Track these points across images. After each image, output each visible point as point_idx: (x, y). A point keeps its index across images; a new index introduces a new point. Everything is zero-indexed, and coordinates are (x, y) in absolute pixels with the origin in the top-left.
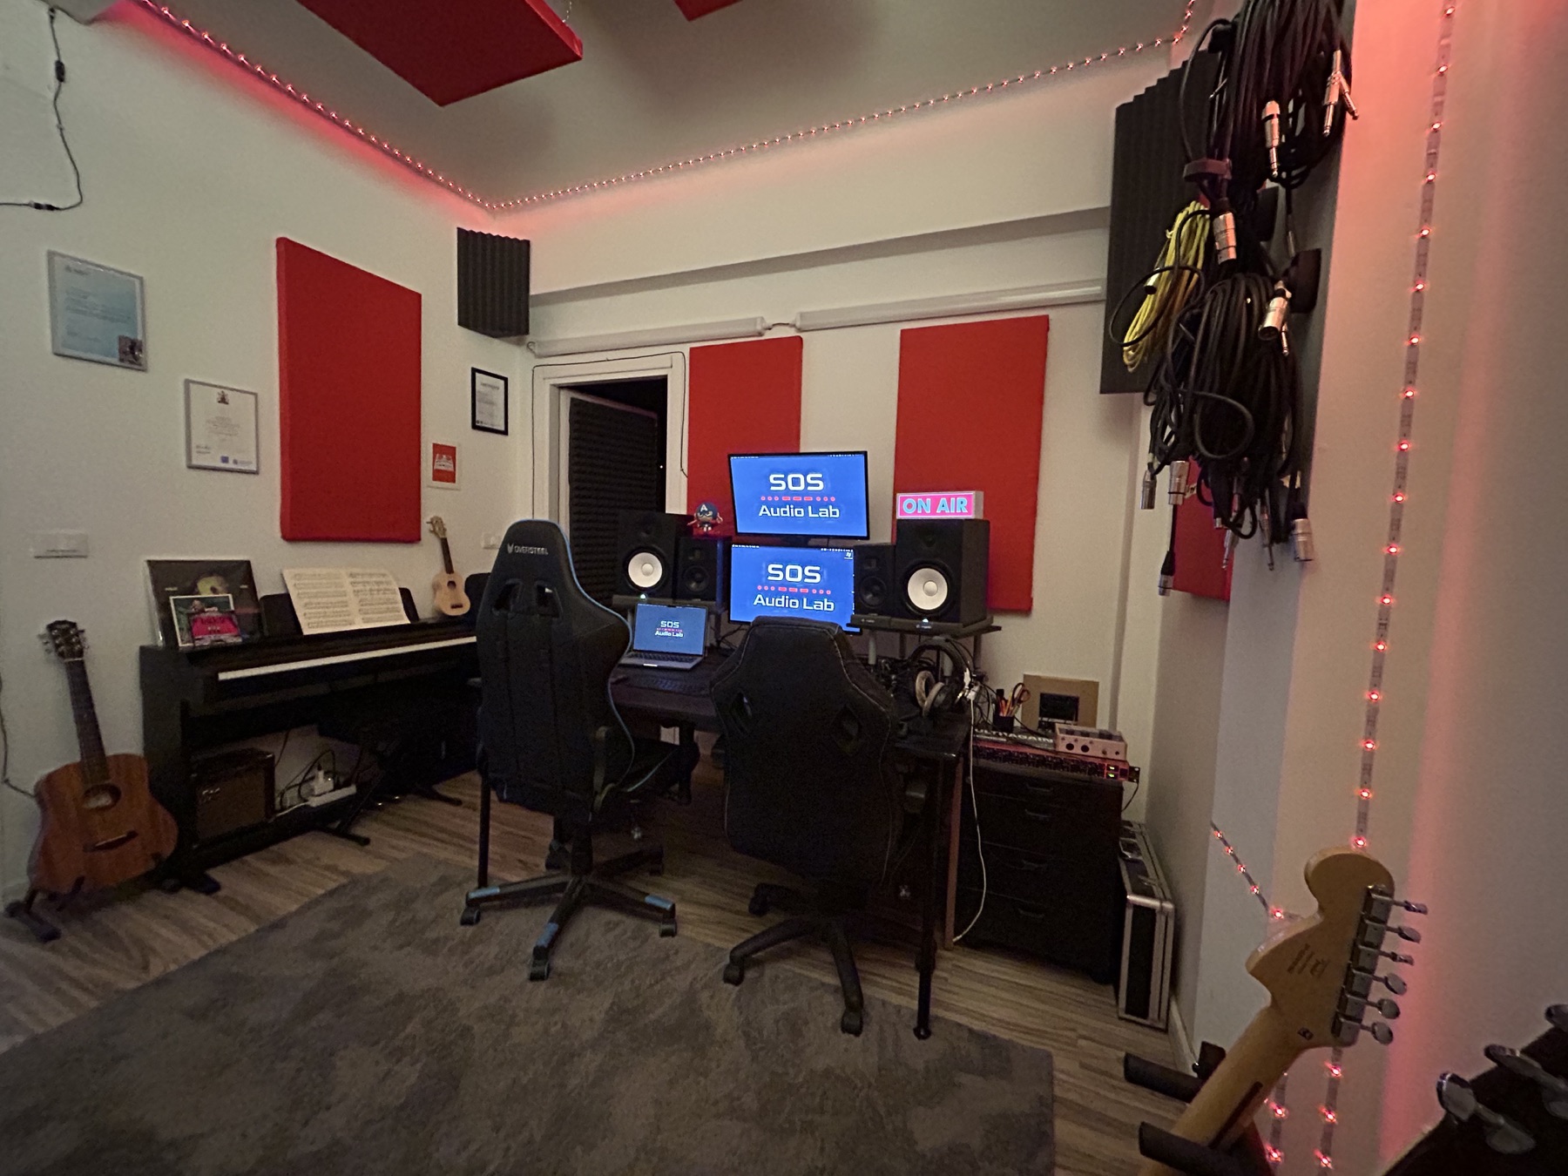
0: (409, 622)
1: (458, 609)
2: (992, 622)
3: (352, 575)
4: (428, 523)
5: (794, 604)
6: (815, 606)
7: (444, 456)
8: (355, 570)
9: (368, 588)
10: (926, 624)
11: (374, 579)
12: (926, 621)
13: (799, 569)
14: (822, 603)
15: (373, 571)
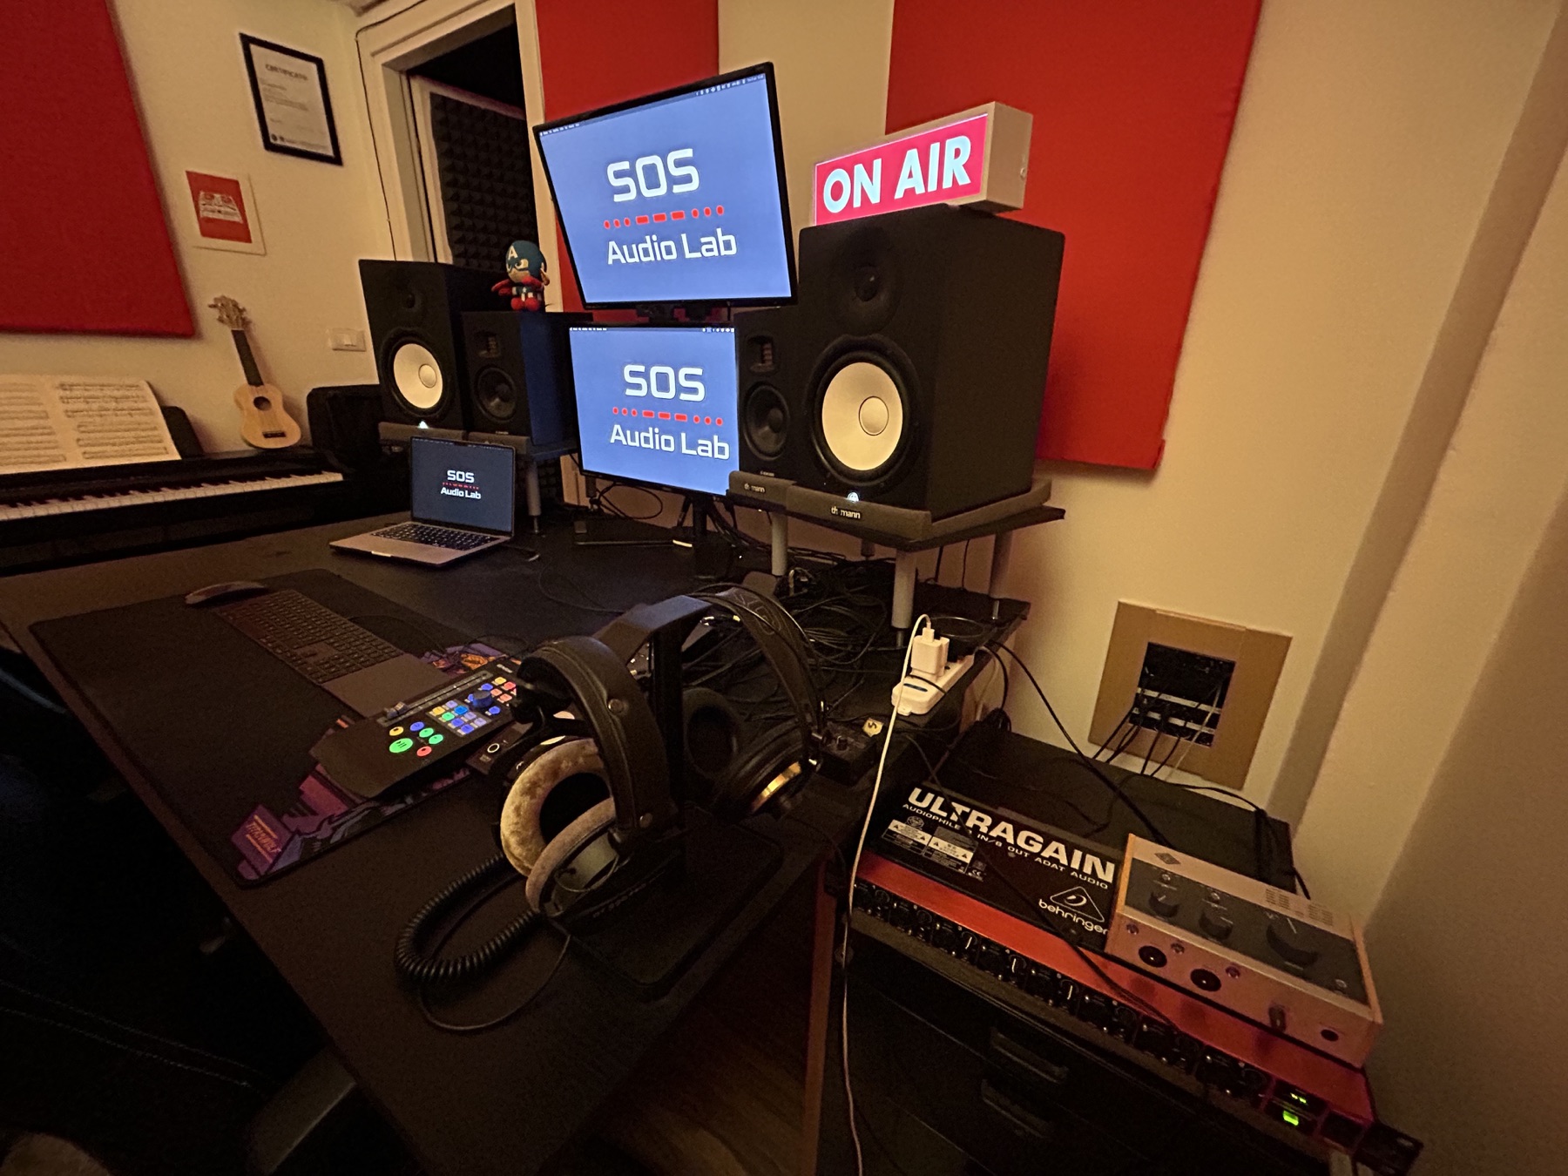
0: (178, 457)
1: (278, 439)
2: (1048, 497)
3: (62, 386)
4: (211, 306)
5: (667, 443)
6: (700, 448)
7: (217, 196)
8: (67, 379)
9: (95, 406)
10: (851, 508)
11: (108, 392)
12: (853, 497)
13: (669, 371)
14: (709, 443)
15: (104, 380)
